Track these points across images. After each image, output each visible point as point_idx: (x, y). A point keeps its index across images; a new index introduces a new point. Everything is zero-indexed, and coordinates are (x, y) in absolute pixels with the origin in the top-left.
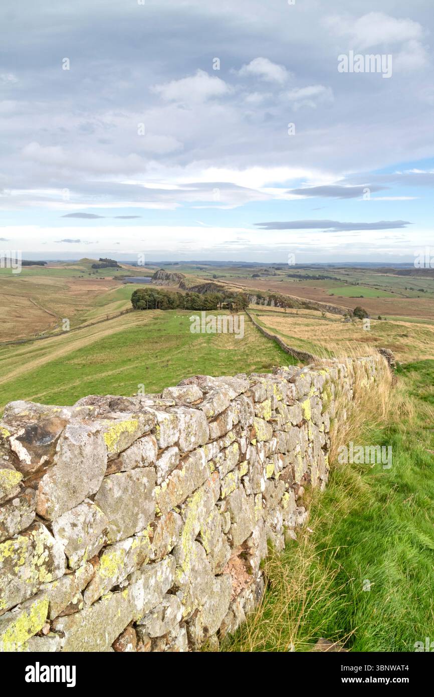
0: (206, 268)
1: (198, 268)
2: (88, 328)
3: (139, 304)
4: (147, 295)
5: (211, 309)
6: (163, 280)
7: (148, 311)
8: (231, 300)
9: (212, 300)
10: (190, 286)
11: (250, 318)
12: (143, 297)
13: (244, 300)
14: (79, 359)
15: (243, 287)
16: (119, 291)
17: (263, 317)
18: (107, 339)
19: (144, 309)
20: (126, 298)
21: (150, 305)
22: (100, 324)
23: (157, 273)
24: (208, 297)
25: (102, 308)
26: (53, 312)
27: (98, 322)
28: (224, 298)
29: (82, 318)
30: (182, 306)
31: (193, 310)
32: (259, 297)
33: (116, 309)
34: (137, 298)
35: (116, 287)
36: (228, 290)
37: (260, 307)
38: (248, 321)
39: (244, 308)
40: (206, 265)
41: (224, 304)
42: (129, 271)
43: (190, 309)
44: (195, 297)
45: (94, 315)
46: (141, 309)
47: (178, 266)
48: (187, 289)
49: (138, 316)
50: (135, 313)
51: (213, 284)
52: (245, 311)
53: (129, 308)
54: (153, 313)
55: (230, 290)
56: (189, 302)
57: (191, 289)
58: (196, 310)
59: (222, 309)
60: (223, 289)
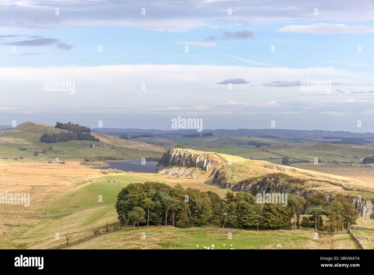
0: (268, 145)
1: (251, 143)
3: (131, 214)
4: (148, 197)
5: (278, 228)
6: (181, 166)
7: (149, 229)
8: (320, 208)
9: (279, 208)
10: (236, 180)
12: (140, 200)
13: (347, 210)
16: (92, 189)
19: (142, 224)
21: (154, 218)
25: (58, 221)
28: (305, 206)
30: (218, 221)
31: (239, 228)
33: (85, 224)
34: (127, 202)
39: (346, 226)
40: (268, 137)
41: (304, 218)
42: (113, 148)
43: (235, 228)
44: (246, 203)
45: (41, 235)
46: (136, 225)
47: (212, 140)
48: (229, 187)
49: (129, 239)
50: (124, 233)
51: (283, 176)
52: (349, 232)
53: (112, 222)
54: (158, 234)
55: (317, 189)
56: (233, 212)
57: (237, 187)
58: (246, 227)
59: (300, 227)
60: (302, 187)
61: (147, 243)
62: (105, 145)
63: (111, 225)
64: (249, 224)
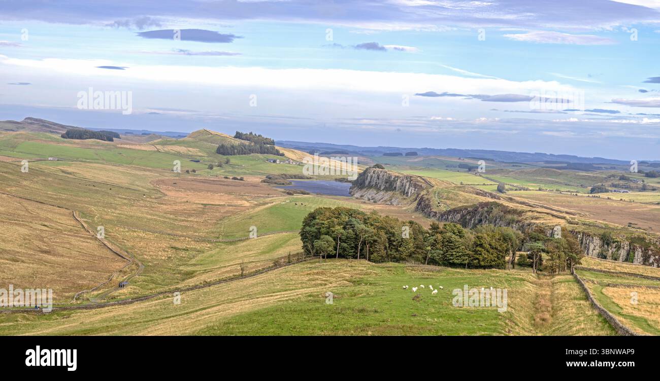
1: (462, 166)
2: (195, 291)
3: (318, 243)
4: (339, 224)
5: (490, 267)
6: (378, 189)
7: (338, 263)
8: (540, 245)
9: (493, 243)
10: (443, 208)
11: (585, 290)
12: (329, 228)
13: (571, 246)
15: (568, 216)
16: (273, 211)
17: (615, 289)
18: (237, 323)
19: (330, 257)
20: (291, 229)
21: (344, 250)
22: (224, 287)
23: (365, 172)
24: (485, 235)
25: (232, 247)
26: (121, 249)
27: (220, 281)
28: (523, 241)
29: (183, 268)
30: (420, 257)
31: (445, 265)
32: (606, 241)
33: (263, 253)
34: (313, 229)
35: (268, 200)
36: (533, 221)
37: (608, 265)
38: (581, 299)
39: (569, 266)
41: (521, 256)
43: (439, 265)
44: (454, 236)
45: (212, 262)
46: (323, 257)
47: (416, 160)
48: (435, 216)
49: (314, 274)
50: (309, 265)
51: (497, 205)
52: (572, 274)
53: (295, 253)
54: (349, 269)
55: (537, 222)
56: (438, 246)
57: (444, 216)
58: (453, 265)
59: (516, 267)
60: (520, 218)
61: (334, 279)
62: (291, 161)
63: (294, 256)
64: (456, 261)
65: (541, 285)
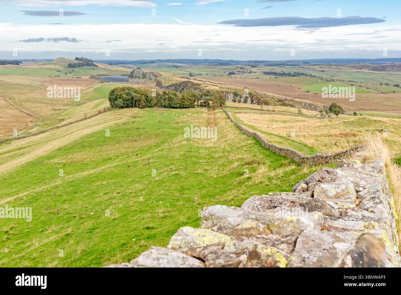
0: (182, 67)
1: (174, 66)
2: (66, 127)
3: (116, 102)
4: (125, 94)
5: (189, 108)
6: (139, 78)
7: (126, 110)
8: (208, 97)
9: (189, 97)
10: (167, 85)
11: (228, 115)
12: (120, 96)
13: (221, 98)
14: (59, 158)
15: (219, 85)
16: (96, 90)
17: (240, 114)
18: (86, 138)
19: (122, 107)
20: (104, 97)
21: (128, 104)
22: (78, 124)
23: (133, 71)
24: (185, 95)
25: (79, 107)
26: (30, 112)
27: (76, 122)
28: (201, 96)
29: (59, 118)
30: (159, 105)
31: (170, 108)
32: (236, 94)
33: (93, 108)
34: (114, 97)
35: (93, 86)
36: (205, 88)
37: (237, 104)
38: (226, 119)
39: (221, 106)
40: (182, 63)
41: (201, 102)
42: (105, 70)
43: (167, 108)
44: (172, 96)
45: (72, 114)
46: (119, 108)
47: (154, 65)
48: (164, 88)
49: (116, 115)
50: (113, 112)
51: (189, 82)
52: (222, 109)
53: (107, 107)
54: (130, 112)
55: (207, 88)
56: (166, 100)
57: (167, 87)
58: (173, 108)
59: (199, 107)
60: (199, 87)
61: (125, 117)
62: (101, 69)
63: (107, 108)
64: (174, 106)
65: (210, 114)
